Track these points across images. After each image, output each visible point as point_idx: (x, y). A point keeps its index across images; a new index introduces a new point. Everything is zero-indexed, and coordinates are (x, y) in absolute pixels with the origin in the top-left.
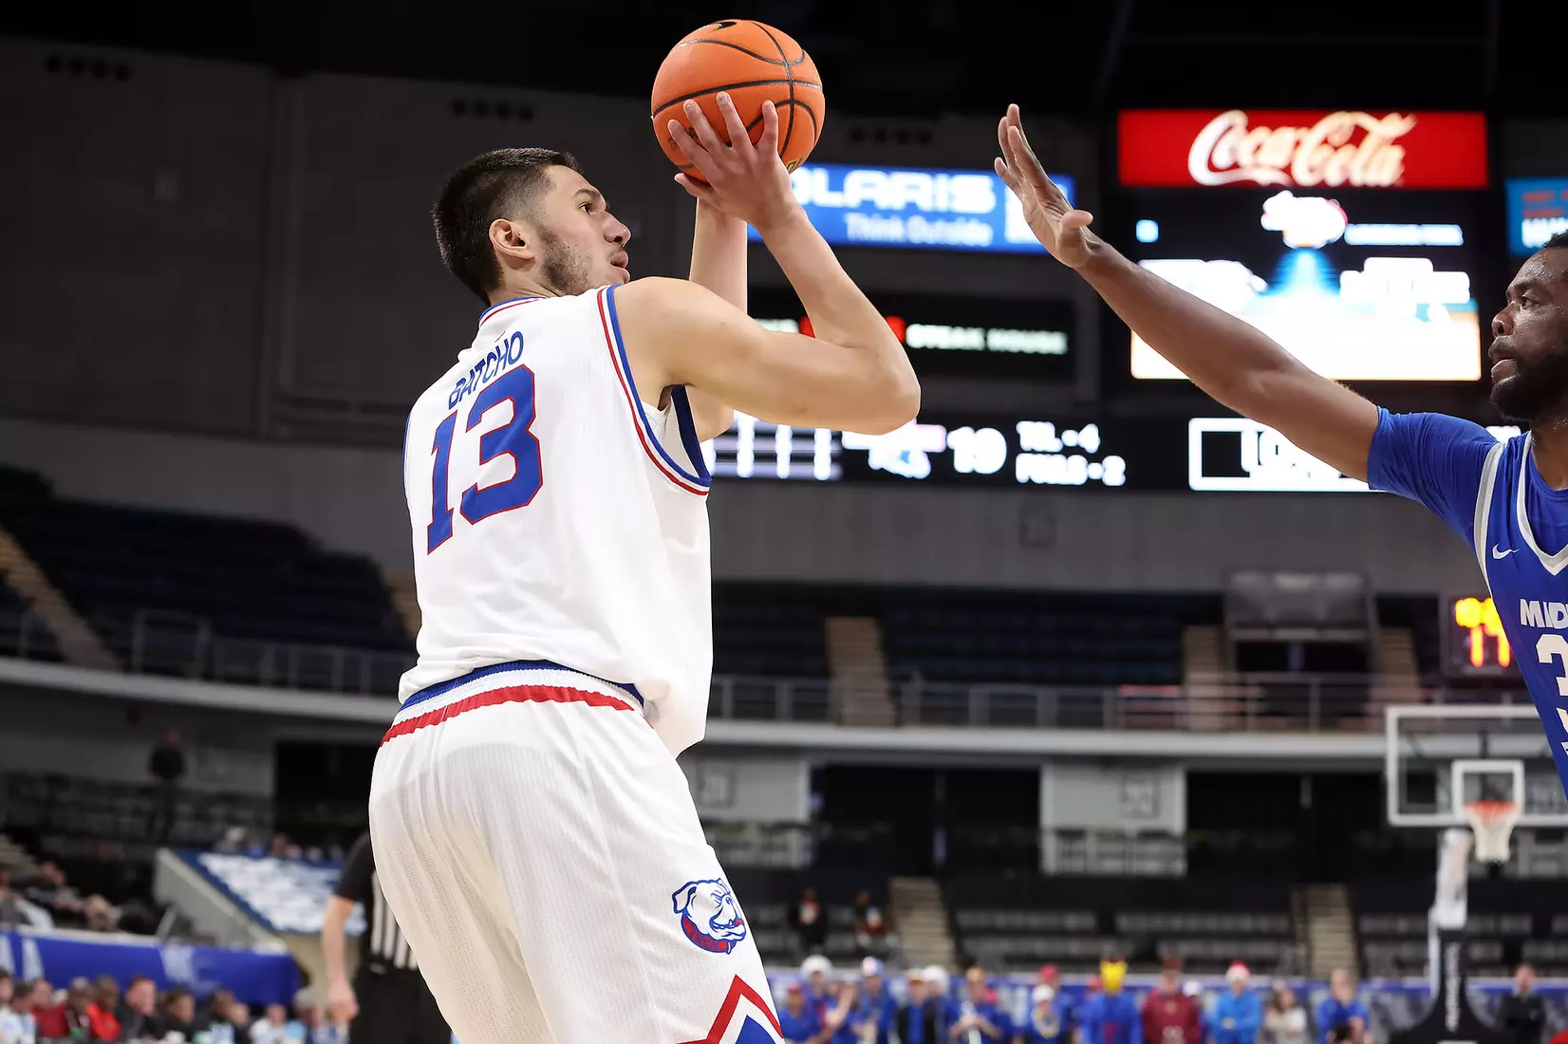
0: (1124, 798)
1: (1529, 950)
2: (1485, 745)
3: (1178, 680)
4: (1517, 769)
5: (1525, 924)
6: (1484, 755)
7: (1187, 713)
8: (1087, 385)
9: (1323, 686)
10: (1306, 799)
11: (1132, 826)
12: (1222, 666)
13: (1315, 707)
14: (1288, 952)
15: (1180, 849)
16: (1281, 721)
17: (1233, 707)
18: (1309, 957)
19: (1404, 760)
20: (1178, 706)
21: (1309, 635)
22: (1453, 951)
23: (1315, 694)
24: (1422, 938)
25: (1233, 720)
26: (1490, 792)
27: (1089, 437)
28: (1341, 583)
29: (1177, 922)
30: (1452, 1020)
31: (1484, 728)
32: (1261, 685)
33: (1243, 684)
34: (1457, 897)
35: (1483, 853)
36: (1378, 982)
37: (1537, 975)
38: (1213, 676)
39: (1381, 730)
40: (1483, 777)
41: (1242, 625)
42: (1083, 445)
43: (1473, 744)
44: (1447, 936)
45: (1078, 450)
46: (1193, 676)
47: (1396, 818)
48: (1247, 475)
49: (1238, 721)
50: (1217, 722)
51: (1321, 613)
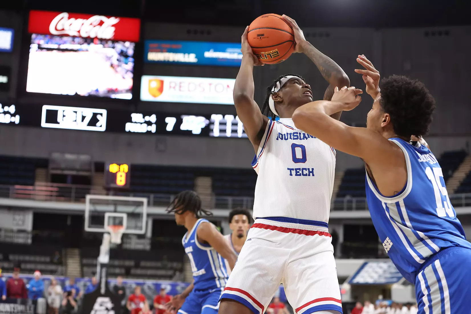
0: (14, 219)
1: (133, 271)
2: (116, 208)
3: (32, 184)
4: (125, 216)
5: (132, 263)
6: (115, 211)
7: (35, 195)
8: (12, 93)
9: (77, 189)
10: (69, 222)
11: (15, 228)
12: (47, 181)
13: (73, 195)
14: (60, 268)
15: (30, 236)
16: (63, 198)
17: (49, 193)
18: (66, 271)
19: (90, 211)
20: (32, 192)
21: (74, 173)
22: (104, 270)
23: (73, 191)
24: (95, 266)
25: (49, 198)
26: (117, 223)
27: (12, 109)
28: (84, 158)
29: (27, 258)
30: (103, 291)
31: (116, 203)
32: (57, 187)
33: (52, 187)
34: (106, 254)
35: (113, 241)
36: (86, 279)
38: (43, 183)
39: (84, 202)
40: (115, 218)
41: (53, 169)
42: (10, 111)
43: (112, 208)
44: (103, 265)
45: (8, 112)
46: (37, 183)
47: (87, 229)
48: (59, 123)
49: (50, 198)
50: (44, 198)
51: (78, 166)
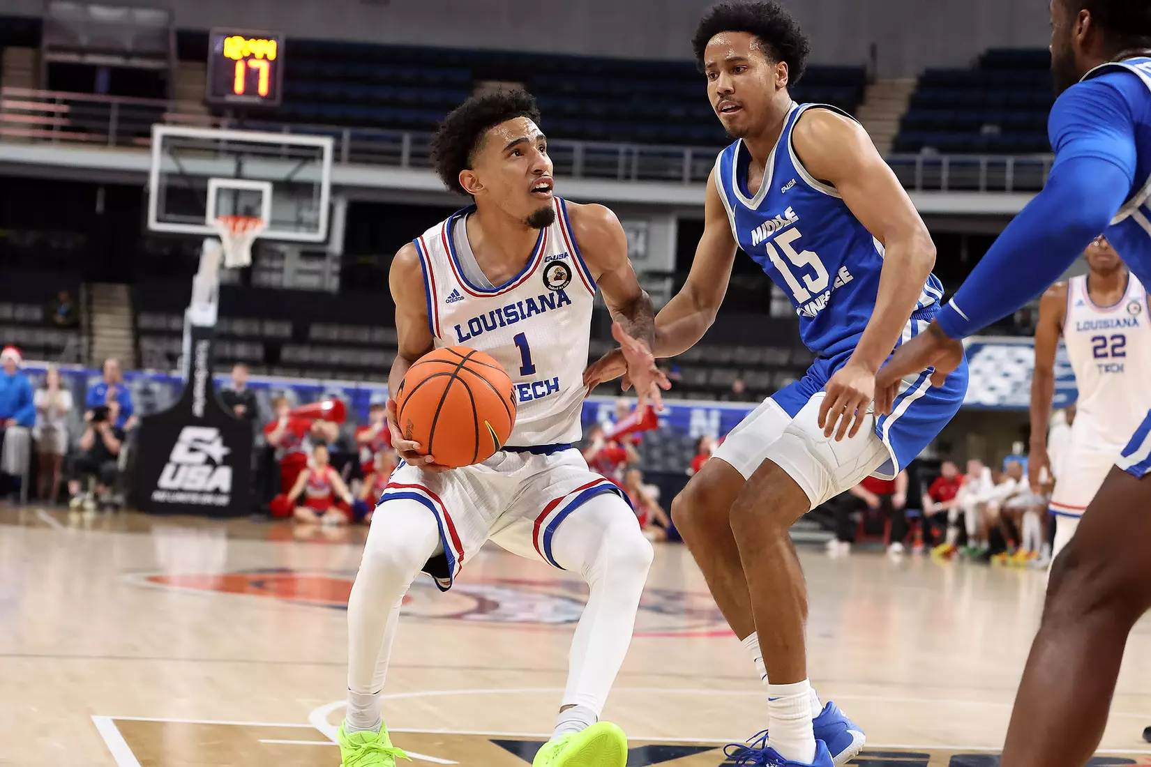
1: (287, 353)
2: (239, 167)
4: (267, 188)
5: (286, 330)
6: (238, 176)
9: (123, 107)
10: (100, 206)
12: (35, 84)
13: (113, 126)
14: (71, 341)
16: (83, 136)
17: (41, 120)
18: (90, 347)
19: (164, 175)
21: (117, 61)
22: (203, 346)
23: (114, 113)
24: (179, 334)
25: (41, 133)
26: (243, 207)
28: (147, 17)
30: (198, 409)
31: (238, 151)
32: (66, 102)
33: (52, 101)
34: (210, 300)
35: (231, 262)
36: (150, 372)
37: (251, 373)
38: (24, 92)
39: (147, 146)
40: (236, 193)
41: (54, 49)
43: (228, 166)
44: (199, 333)
46: (7, 90)
47: (154, 225)
49: (45, 133)
50: (27, 133)
51: (129, 45)
